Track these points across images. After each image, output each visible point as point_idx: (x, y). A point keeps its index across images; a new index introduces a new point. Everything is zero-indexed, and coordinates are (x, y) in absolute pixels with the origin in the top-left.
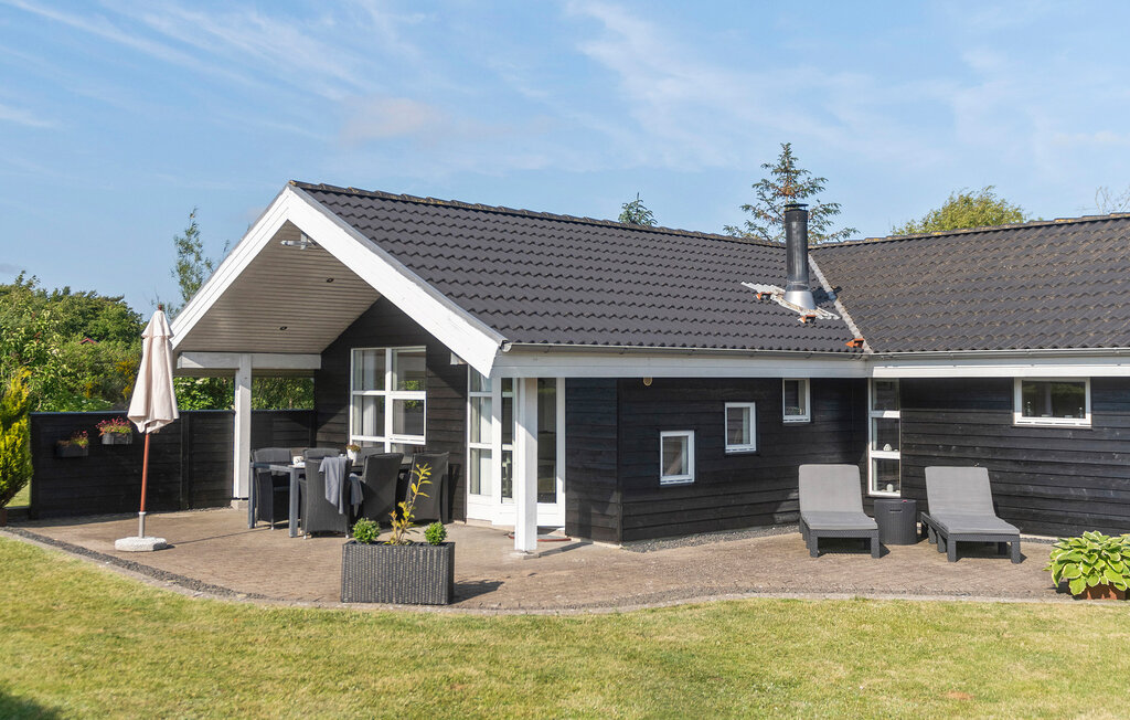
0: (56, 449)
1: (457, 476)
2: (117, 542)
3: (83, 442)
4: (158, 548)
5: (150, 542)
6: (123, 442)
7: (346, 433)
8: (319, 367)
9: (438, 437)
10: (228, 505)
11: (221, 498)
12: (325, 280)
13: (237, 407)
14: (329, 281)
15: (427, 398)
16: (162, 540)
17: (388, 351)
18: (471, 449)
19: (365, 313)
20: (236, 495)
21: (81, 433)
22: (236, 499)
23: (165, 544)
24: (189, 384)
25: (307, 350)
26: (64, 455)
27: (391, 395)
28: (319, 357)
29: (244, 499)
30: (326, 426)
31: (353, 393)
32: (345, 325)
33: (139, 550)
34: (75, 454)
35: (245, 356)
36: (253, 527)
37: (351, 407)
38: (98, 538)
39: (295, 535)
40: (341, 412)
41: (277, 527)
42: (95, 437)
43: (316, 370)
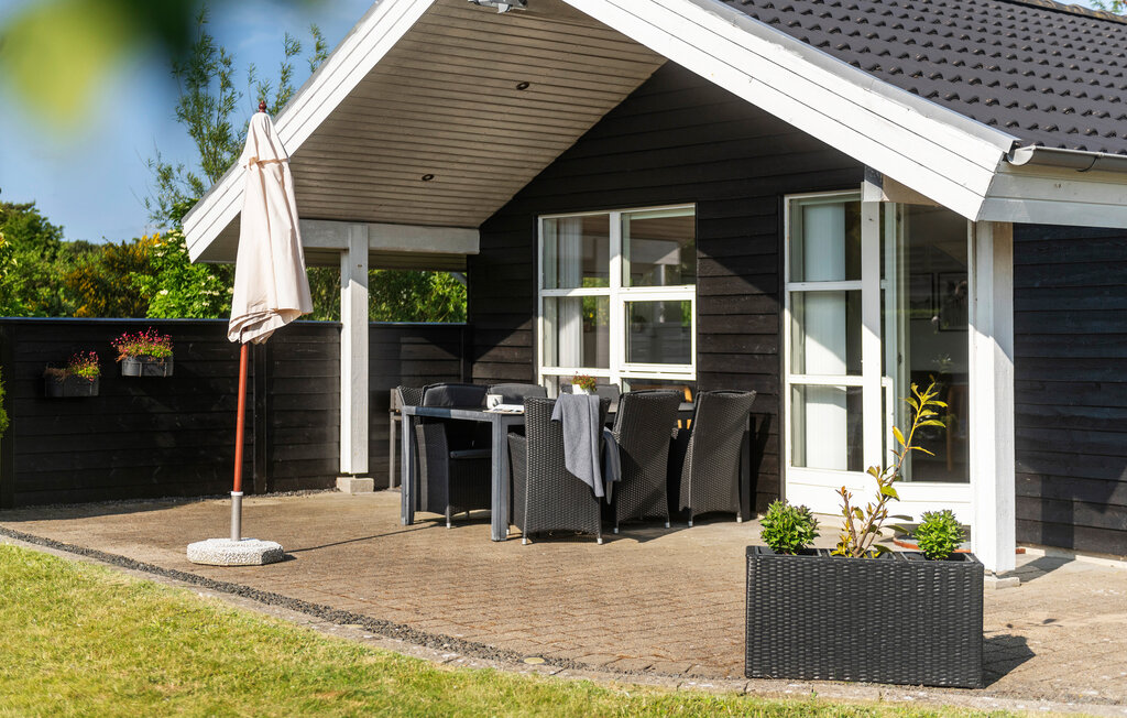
0: (41, 385)
1: (764, 434)
2: (191, 547)
3: (89, 370)
4: (271, 558)
5: (254, 548)
6: (158, 373)
7: (531, 365)
8: (477, 250)
9: (726, 366)
10: (332, 486)
11: (321, 474)
12: (514, 85)
13: (346, 317)
14: (523, 86)
15: (699, 296)
16: (274, 545)
17: (615, 217)
18: (793, 386)
19: (567, 152)
20: (346, 467)
21: (87, 355)
22: (347, 475)
23: (280, 552)
24: (216, 293)
25: (458, 221)
26: (58, 393)
27: (619, 294)
28: (476, 234)
29: (359, 476)
30: (493, 352)
31: (542, 293)
32: (528, 175)
33: (236, 562)
34: (77, 392)
35: (358, 228)
36: (411, 522)
37: (540, 320)
38: (141, 541)
39: (501, 538)
40: (523, 327)
41: (457, 523)
42: (110, 363)
43: (470, 257)
